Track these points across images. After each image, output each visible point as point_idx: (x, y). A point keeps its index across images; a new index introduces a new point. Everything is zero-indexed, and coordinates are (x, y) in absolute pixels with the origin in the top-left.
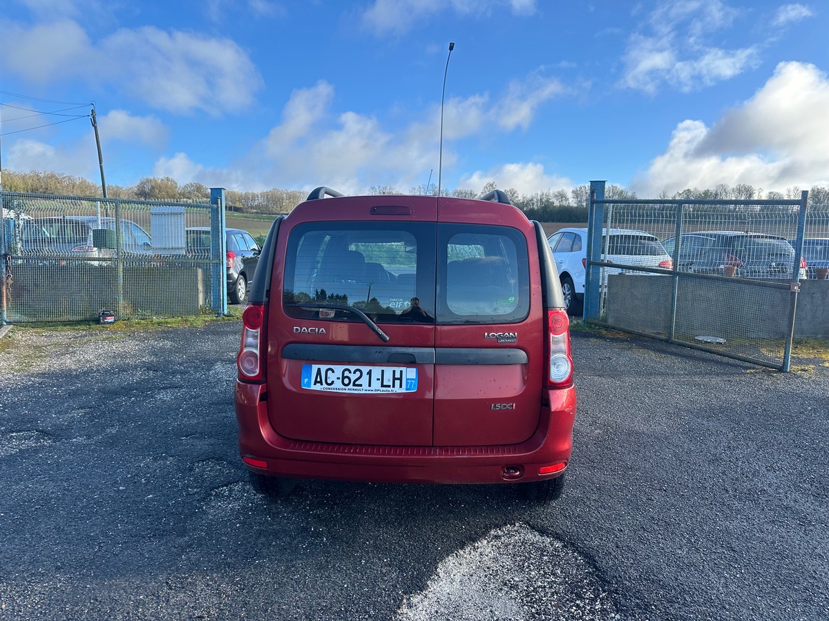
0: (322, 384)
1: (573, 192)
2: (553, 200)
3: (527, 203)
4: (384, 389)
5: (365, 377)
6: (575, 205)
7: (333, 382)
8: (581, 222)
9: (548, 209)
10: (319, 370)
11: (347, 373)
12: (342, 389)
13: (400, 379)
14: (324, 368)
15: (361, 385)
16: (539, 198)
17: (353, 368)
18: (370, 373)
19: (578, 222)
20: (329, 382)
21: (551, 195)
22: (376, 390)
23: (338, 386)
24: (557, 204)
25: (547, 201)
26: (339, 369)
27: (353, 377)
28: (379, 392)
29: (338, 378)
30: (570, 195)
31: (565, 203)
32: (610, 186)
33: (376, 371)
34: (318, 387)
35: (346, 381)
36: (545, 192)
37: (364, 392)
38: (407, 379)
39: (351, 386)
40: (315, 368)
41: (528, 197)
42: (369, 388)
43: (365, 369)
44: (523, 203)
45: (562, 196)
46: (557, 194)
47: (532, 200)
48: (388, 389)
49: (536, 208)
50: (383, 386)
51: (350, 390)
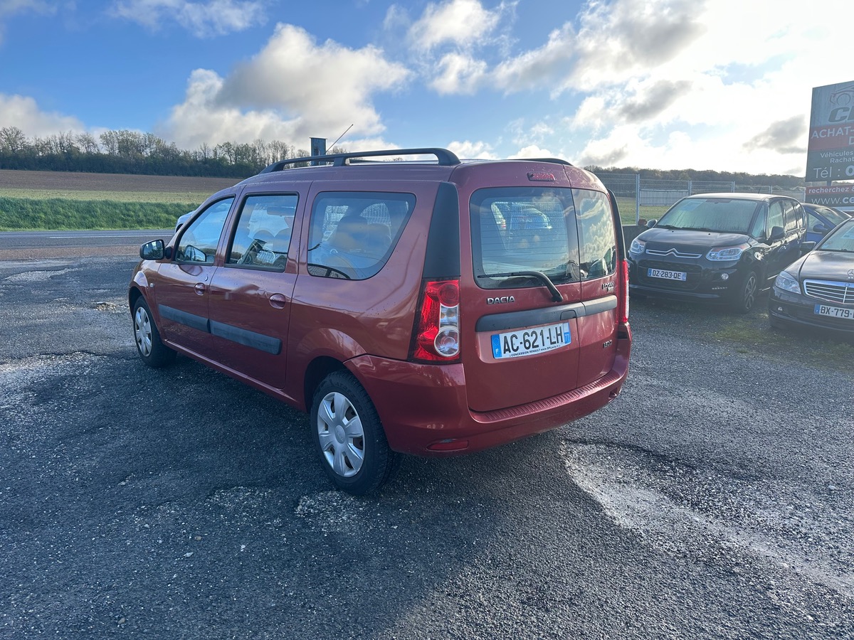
0: (510, 352)
1: (101, 137)
2: (77, 145)
3: (42, 148)
4: (553, 345)
5: (540, 337)
6: (107, 153)
7: (518, 347)
8: (117, 173)
9: (73, 156)
10: (505, 337)
11: (526, 337)
12: (526, 353)
13: (561, 335)
14: (509, 335)
15: (538, 346)
16: (58, 141)
17: (530, 331)
18: (542, 334)
19: (114, 173)
20: (515, 348)
21: (74, 138)
22: (548, 348)
23: (523, 352)
24: (83, 150)
25: (70, 145)
26: (520, 334)
27: (532, 339)
28: (550, 349)
29: (521, 343)
30: (98, 141)
31: (94, 151)
32: (145, 133)
33: (546, 330)
34: (508, 355)
35: (527, 345)
36: (65, 135)
37: (541, 352)
38: (565, 334)
39: (531, 349)
40: (502, 336)
41: (43, 139)
42: (544, 347)
43: (538, 331)
44: (37, 146)
45: (88, 141)
46: (81, 138)
47: (48, 143)
48: (555, 345)
49: (54, 152)
50: (552, 343)
51: (532, 352)
